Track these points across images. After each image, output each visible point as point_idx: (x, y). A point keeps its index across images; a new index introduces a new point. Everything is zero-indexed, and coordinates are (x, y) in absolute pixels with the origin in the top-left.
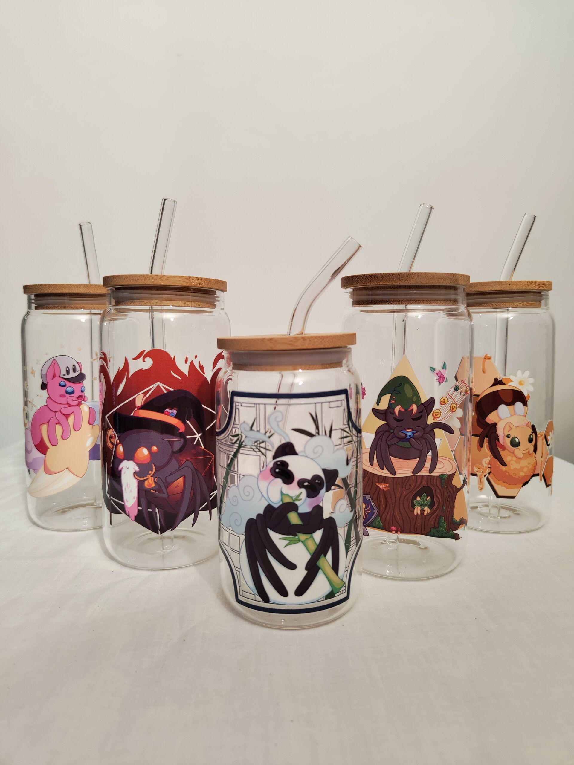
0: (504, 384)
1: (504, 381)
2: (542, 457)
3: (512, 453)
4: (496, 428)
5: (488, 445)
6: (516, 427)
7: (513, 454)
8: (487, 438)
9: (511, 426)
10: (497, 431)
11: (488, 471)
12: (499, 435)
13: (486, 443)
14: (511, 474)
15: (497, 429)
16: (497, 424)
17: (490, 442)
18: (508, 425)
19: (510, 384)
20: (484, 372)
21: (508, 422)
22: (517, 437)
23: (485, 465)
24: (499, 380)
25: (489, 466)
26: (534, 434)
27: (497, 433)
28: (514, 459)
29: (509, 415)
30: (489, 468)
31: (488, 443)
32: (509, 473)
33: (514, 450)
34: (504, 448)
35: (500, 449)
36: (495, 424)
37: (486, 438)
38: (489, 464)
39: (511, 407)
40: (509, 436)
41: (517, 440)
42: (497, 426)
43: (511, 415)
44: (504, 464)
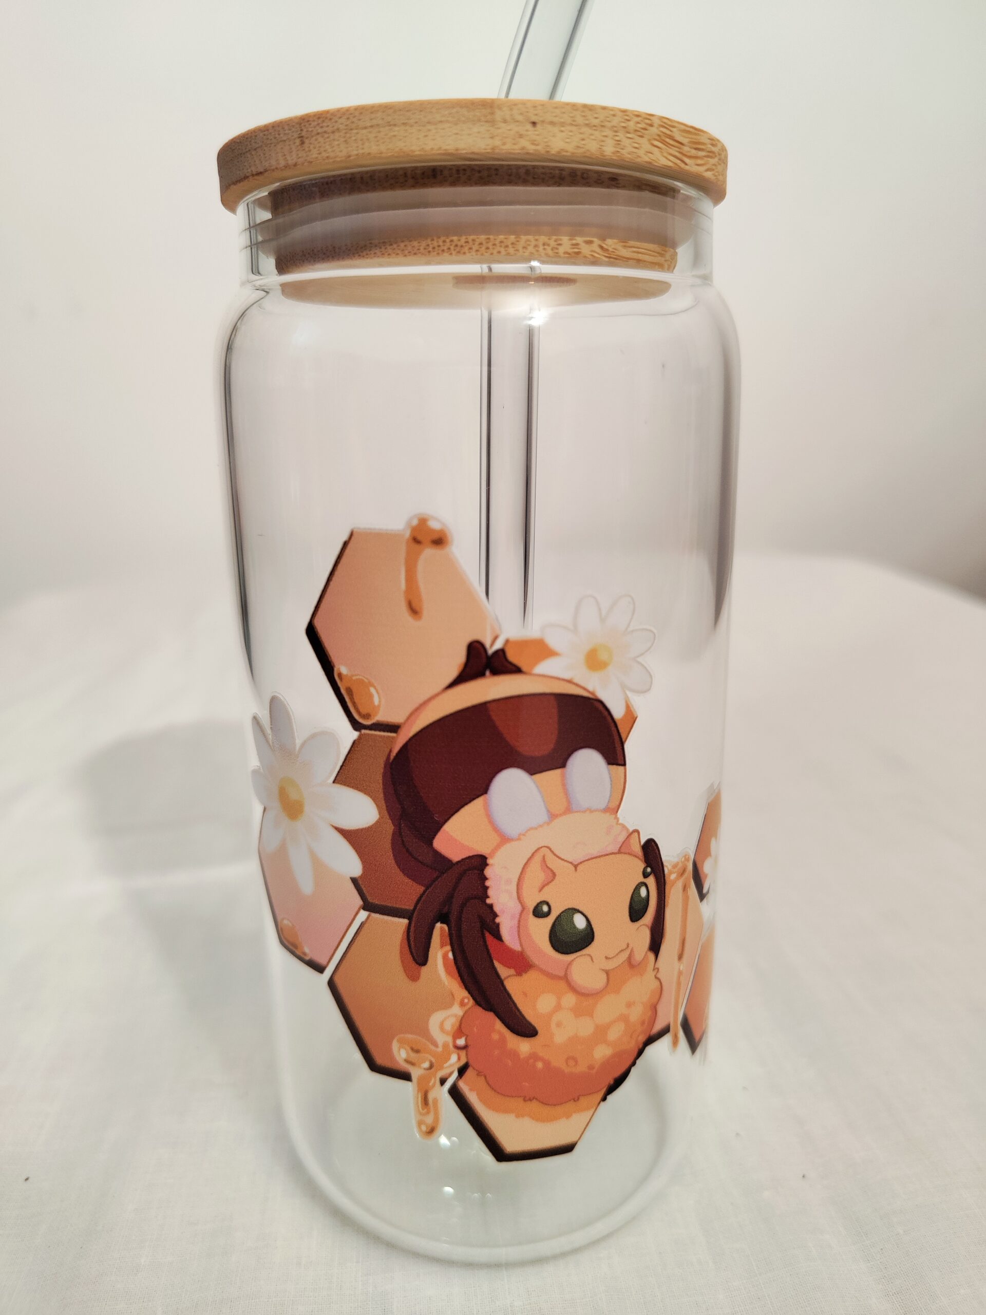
0: (516, 670)
1: (512, 656)
2: (680, 957)
3: (559, 978)
4: (485, 878)
5: (451, 955)
6: (576, 867)
7: (562, 985)
8: (445, 927)
9: (553, 863)
10: (490, 892)
11: (454, 1061)
12: (497, 909)
13: (442, 946)
14: (558, 1062)
15: (488, 883)
16: (489, 861)
17: (456, 942)
18: (538, 858)
19: (545, 667)
20: (414, 611)
21: (538, 849)
22: (581, 909)
23: (442, 1039)
24: (490, 651)
25: (461, 1042)
26: (651, 881)
27: (488, 901)
28: (570, 1000)
29: (544, 817)
30: (458, 1048)
31: (448, 948)
32: (547, 1064)
33: (570, 963)
34: (521, 964)
35: (503, 971)
36: (479, 863)
37: (438, 925)
38: (459, 1032)
39: (553, 775)
40: (545, 908)
41: (580, 922)
42: (488, 872)
43: (553, 816)
44: (525, 1030)
